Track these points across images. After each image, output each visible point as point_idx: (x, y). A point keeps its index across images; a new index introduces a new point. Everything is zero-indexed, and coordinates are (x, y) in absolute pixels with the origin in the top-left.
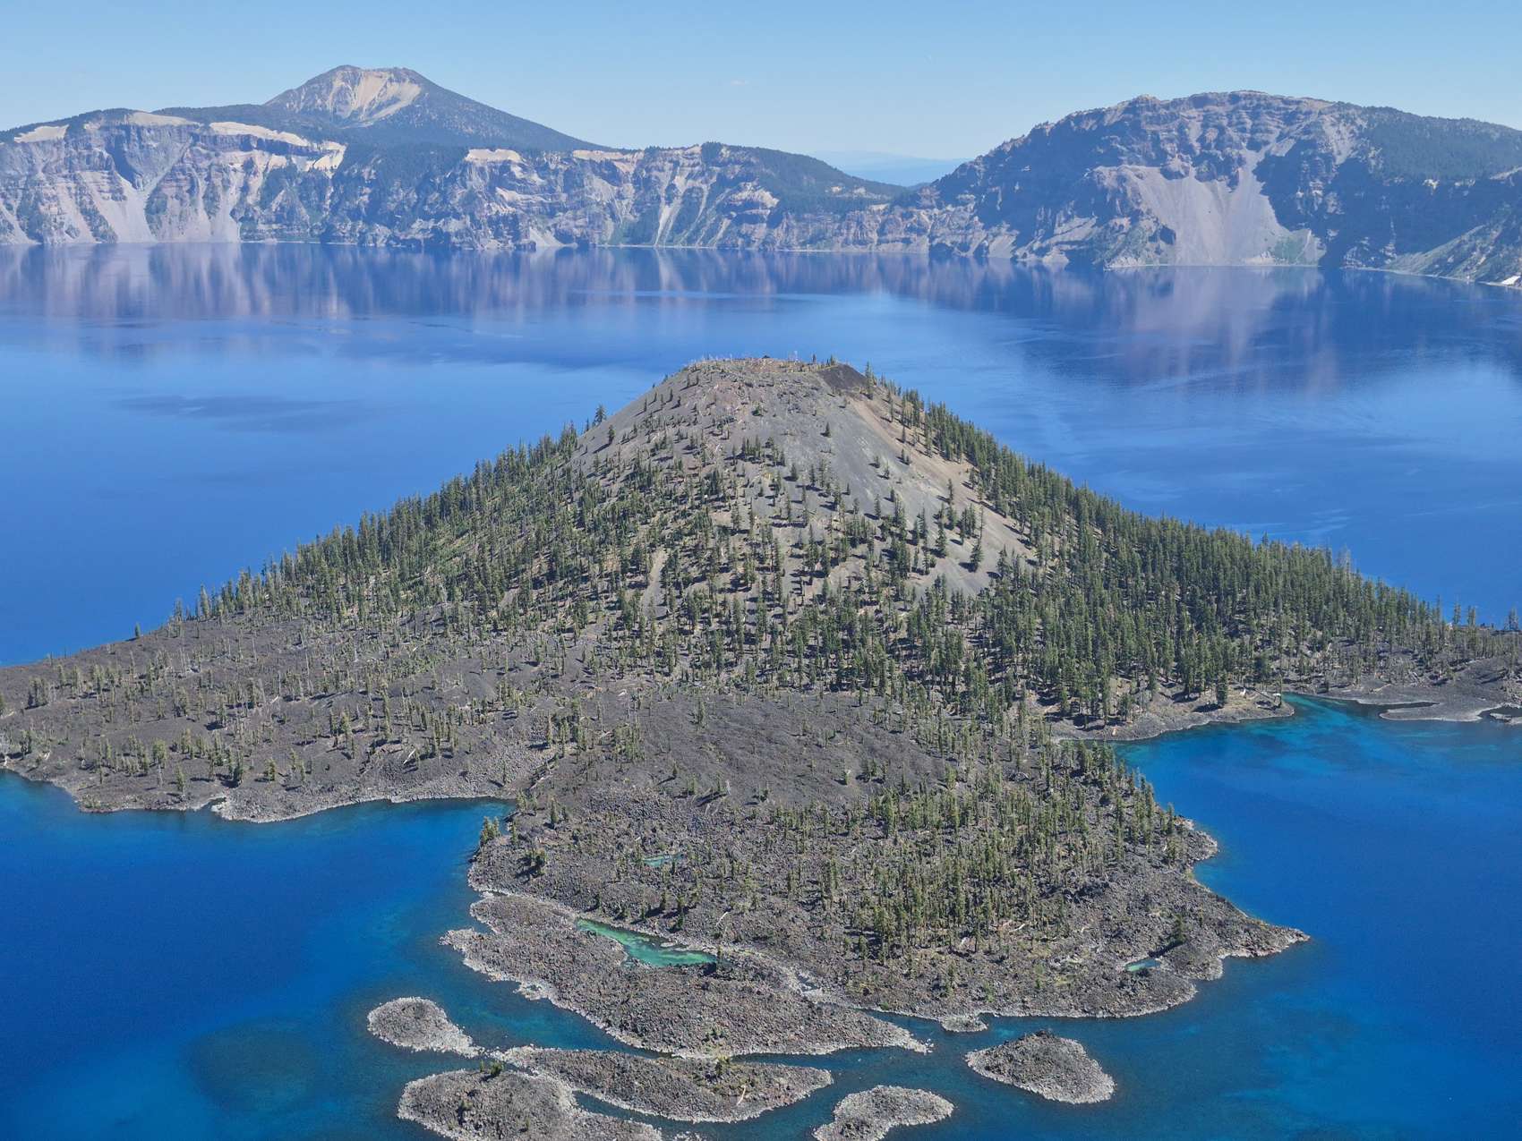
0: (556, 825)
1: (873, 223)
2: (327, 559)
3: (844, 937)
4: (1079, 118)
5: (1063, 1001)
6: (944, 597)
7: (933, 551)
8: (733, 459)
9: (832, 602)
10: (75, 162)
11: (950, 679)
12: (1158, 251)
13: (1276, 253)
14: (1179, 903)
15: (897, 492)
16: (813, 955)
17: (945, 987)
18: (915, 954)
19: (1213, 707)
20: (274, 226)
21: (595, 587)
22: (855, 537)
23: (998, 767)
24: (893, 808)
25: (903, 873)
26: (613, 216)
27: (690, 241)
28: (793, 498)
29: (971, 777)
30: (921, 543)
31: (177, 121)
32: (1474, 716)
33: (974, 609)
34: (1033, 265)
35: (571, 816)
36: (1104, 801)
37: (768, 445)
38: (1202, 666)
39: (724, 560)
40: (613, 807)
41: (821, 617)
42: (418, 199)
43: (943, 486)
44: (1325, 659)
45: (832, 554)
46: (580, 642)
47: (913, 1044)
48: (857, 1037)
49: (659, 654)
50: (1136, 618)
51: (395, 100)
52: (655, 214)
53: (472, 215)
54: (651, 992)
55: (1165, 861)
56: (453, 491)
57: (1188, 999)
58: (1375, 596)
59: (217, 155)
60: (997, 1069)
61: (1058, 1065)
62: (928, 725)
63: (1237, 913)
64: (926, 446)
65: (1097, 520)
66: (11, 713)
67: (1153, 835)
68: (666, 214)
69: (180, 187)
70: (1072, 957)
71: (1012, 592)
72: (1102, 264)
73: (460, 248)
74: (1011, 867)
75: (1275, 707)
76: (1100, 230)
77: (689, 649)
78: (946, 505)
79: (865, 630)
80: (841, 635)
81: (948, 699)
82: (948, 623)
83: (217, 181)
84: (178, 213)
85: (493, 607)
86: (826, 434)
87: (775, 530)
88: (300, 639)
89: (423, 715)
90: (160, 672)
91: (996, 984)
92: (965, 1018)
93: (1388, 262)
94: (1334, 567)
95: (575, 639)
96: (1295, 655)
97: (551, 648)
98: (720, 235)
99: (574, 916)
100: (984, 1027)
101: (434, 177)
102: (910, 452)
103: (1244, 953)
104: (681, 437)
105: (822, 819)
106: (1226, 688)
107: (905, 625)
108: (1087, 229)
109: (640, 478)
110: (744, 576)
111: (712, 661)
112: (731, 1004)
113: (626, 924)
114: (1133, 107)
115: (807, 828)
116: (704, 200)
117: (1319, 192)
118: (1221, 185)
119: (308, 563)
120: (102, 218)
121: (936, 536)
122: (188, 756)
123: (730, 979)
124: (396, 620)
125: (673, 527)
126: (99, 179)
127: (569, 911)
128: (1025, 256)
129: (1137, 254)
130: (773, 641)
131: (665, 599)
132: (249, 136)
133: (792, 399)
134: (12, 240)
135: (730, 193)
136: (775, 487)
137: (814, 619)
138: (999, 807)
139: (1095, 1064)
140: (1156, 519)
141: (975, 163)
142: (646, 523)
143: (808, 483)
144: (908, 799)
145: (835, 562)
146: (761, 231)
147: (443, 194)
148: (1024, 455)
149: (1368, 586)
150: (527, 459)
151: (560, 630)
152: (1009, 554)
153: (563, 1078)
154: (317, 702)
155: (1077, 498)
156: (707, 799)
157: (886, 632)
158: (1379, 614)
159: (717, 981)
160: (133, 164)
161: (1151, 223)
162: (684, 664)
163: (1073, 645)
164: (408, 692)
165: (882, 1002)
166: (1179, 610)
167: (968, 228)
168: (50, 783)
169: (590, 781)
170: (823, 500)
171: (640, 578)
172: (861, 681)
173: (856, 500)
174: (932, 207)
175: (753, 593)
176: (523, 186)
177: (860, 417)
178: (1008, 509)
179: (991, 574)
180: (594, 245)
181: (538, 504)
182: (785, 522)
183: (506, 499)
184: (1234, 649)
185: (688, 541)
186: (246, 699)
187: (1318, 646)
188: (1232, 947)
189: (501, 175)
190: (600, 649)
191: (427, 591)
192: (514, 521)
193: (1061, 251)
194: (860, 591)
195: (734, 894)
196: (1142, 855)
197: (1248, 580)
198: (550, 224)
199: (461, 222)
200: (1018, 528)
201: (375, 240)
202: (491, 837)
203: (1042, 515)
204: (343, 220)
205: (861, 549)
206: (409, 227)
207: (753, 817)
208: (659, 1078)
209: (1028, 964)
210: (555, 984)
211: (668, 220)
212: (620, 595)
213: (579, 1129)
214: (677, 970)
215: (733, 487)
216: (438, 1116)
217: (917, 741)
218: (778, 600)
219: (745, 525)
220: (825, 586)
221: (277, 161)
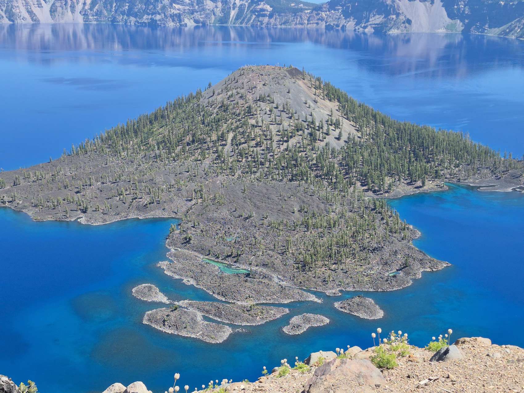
0: (195, 227)
1: (305, 17)
2: (116, 135)
3: (293, 264)
5: (367, 286)
6: (329, 149)
7: (325, 133)
8: (256, 101)
9: (290, 151)
11: (331, 178)
12: (405, 27)
13: (447, 28)
14: (407, 253)
15: (313, 113)
16: (283, 270)
17: (327, 281)
18: (317, 270)
19: (421, 187)
20: (95, 17)
21: (208, 145)
22: (298, 129)
23: (346, 208)
24: (310, 221)
25: (314, 243)
26: (214, 14)
27: (241, 23)
28: (277, 115)
29: (337, 211)
30: (321, 130)
32: (510, 190)
33: (339, 153)
34: (362, 32)
35: (200, 224)
36: (382, 219)
37: (268, 96)
38: (417, 173)
39: (253, 136)
40: (215, 221)
41: (286, 156)
42: (145, 8)
43: (329, 111)
44: (459, 170)
45: (290, 134)
46: (203, 164)
47: (316, 300)
48: (297, 297)
49: (230, 169)
50: (395, 157)
52: (229, 13)
53: (164, 14)
54: (228, 283)
55: (403, 239)
56: (159, 112)
57: (409, 285)
58: (477, 149)
60: (345, 308)
61: (365, 307)
62: (323, 193)
63: (427, 256)
64: (323, 97)
65: (382, 122)
66: (8, 187)
67: (399, 230)
68: (233, 13)
69: (62, 3)
70: (370, 271)
71: (352, 148)
72: (386, 31)
73: (160, 26)
74: (350, 241)
75: (442, 187)
76: (385, 19)
77: (241, 167)
78: (330, 117)
79: (301, 160)
80: (293, 162)
81: (330, 184)
82: (330, 158)
84: (61, 12)
85: (173, 152)
86: (288, 92)
87: (271, 127)
88: (107, 163)
89: (149, 189)
90: (59, 173)
91: (345, 280)
92: (334, 291)
93: (486, 31)
94: (464, 139)
95: (201, 163)
96: (449, 169)
97: (193, 166)
98: (252, 21)
99: (202, 257)
100: (340, 294)
102: (318, 99)
103: (429, 270)
104: (238, 93)
105: (286, 225)
106: (425, 180)
107: (315, 159)
108: (381, 19)
109: (224, 108)
110: (260, 142)
111: (249, 171)
112: (255, 287)
113: (220, 260)
115: (281, 228)
116: (246, 8)
117: (463, 6)
118: (428, 3)
119: (109, 136)
120: (34, 14)
121: (326, 128)
122: (69, 202)
123: (254, 278)
124: (140, 156)
125: (235, 125)
127: (199, 255)
128: (359, 29)
129: (398, 28)
130: (270, 164)
131: (233, 150)
133: (277, 80)
134: (3, 22)
135: (255, 6)
136: (271, 111)
137: (284, 157)
138: (347, 221)
139: (377, 307)
140: (402, 123)
142: (226, 123)
143: (282, 109)
144: (316, 218)
145: (291, 137)
146: (266, 19)
147: (154, 6)
148: (357, 100)
149: (475, 145)
150: (184, 101)
151: (197, 160)
152: (351, 134)
153: (198, 311)
154: (113, 184)
155: (375, 115)
156: (247, 218)
157: (308, 161)
158: (479, 155)
159: (250, 279)
161: (403, 17)
162: (239, 172)
163: (373, 166)
164: (144, 181)
165: (306, 286)
166: (410, 154)
167: (339, 19)
168: (22, 211)
169: (207, 212)
170: (287, 115)
171: (224, 142)
172: (300, 178)
173: (299, 116)
174: (326, 11)
175: (263, 148)
176: (182, 3)
177: (300, 86)
178: (351, 119)
179: (345, 141)
180: (207, 25)
181: (188, 116)
182: (274, 123)
183: (178, 115)
184: (428, 167)
185: (241, 130)
186: (89, 183)
187: (457, 166)
188: (424, 268)
190: (210, 167)
191: (150, 147)
192: (180, 122)
193: (372, 27)
194: (300, 147)
195: (256, 250)
196: (395, 237)
197: (434, 143)
198: (192, 17)
199: (161, 16)
200: (355, 125)
201: (130, 23)
202: (173, 231)
203: (363, 121)
204: (119, 15)
205: (300, 132)
206: (142, 17)
207: (263, 224)
208: (231, 311)
209: (355, 273)
210: (196, 280)
211: (234, 15)
212: (217, 148)
213: (204, 327)
214: (237, 275)
215: (256, 111)
216: (156, 322)
217: (319, 199)
218: (271, 150)
219: (260, 124)
220: (288, 145)
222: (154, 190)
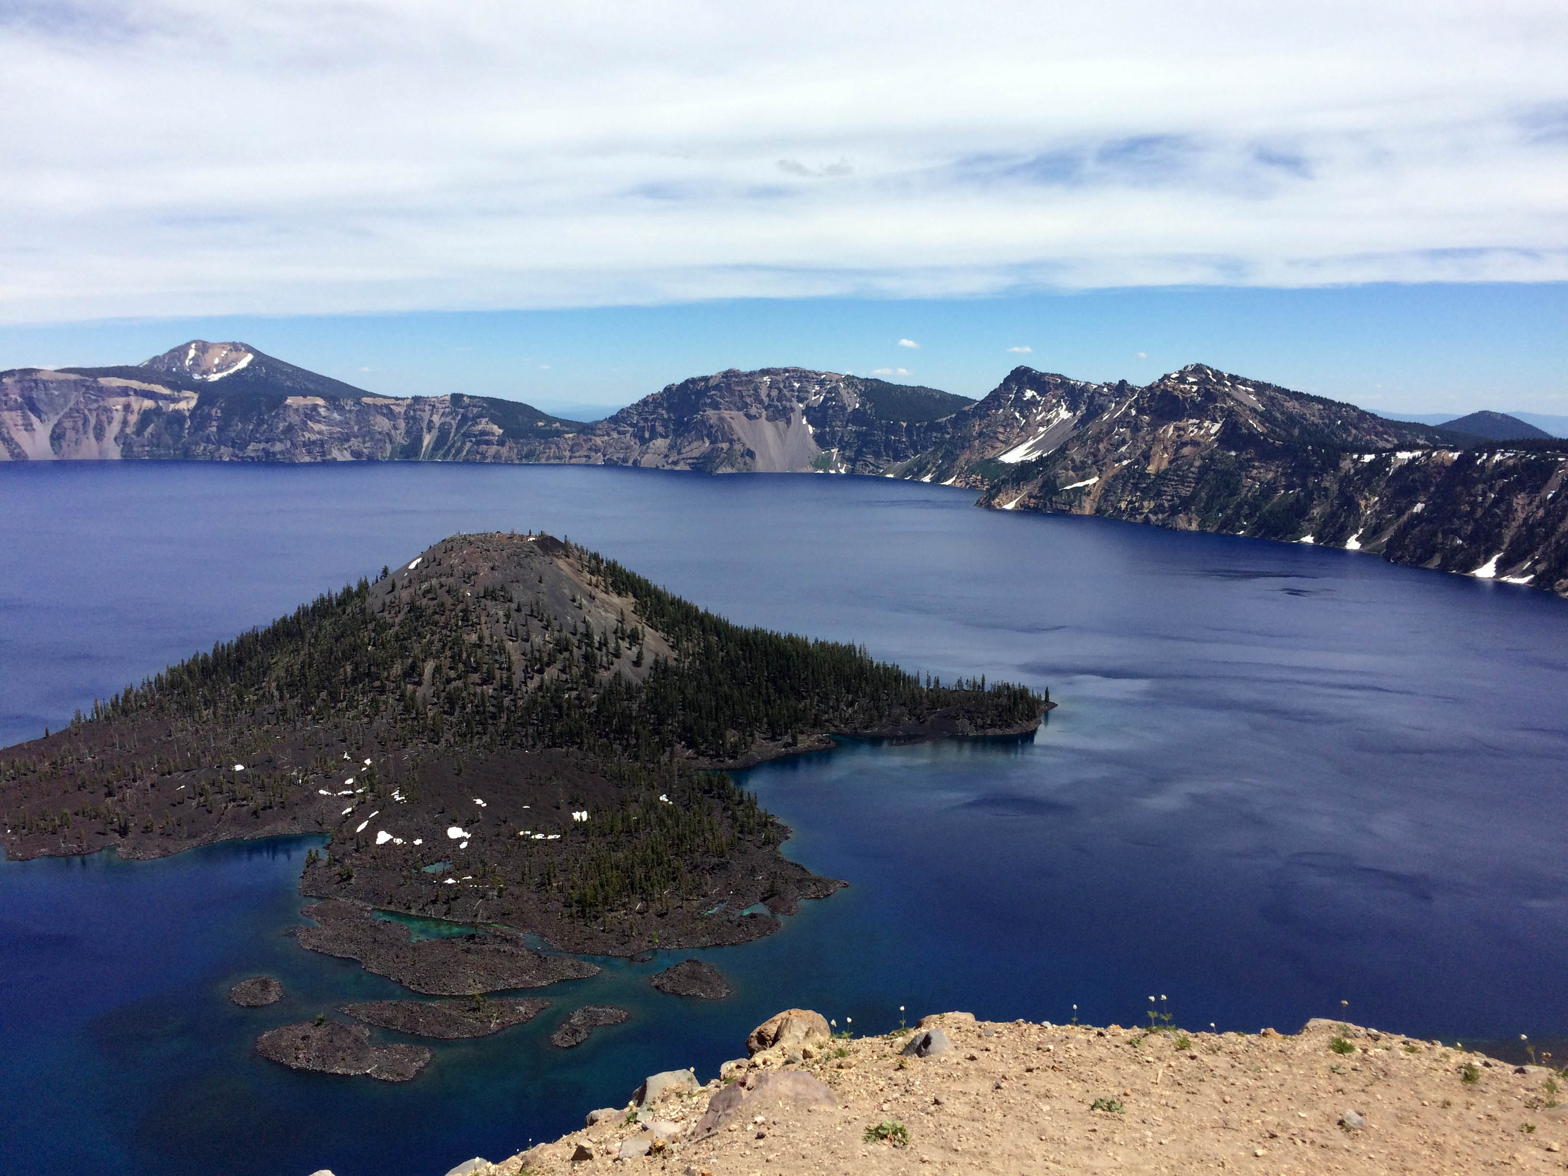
0: (360, 850)
1: (566, 446)
2: (189, 676)
3: (562, 909)
4: (693, 381)
5: (703, 939)
6: (620, 684)
7: (612, 655)
8: (478, 599)
9: (547, 690)
11: (626, 737)
12: (745, 463)
13: (815, 465)
14: (773, 870)
15: (587, 618)
16: (540, 923)
17: (628, 937)
19: (790, 745)
20: (147, 448)
22: (563, 646)
26: (391, 441)
27: (445, 456)
28: (519, 622)
30: (604, 649)
31: (73, 377)
33: (640, 691)
37: (502, 589)
38: (782, 720)
39: (474, 665)
41: (540, 699)
42: (252, 430)
43: (617, 613)
44: (855, 712)
45: (546, 659)
49: (431, 730)
51: (234, 363)
52: (420, 440)
53: (291, 440)
54: (430, 958)
55: (764, 844)
59: (104, 400)
60: (663, 986)
61: (702, 982)
62: (613, 768)
63: (809, 874)
64: (605, 587)
65: (715, 630)
67: (755, 828)
68: (427, 439)
69: (76, 422)
71: (663, 679)
73: (283, 462)
75: (826, 743)
76: (710, 450)
77: (451, 726)
78: (620, 625)
79: (570, 707)
80: (554, 711)
81: (625, 750)
82: (622, 700)
83: (104, 418)
84: (74, 440)
85: (313, 703)
86: (540, 582)
87: (508, 643)
88: (170, 732)
89: (262, 780)
90: (65, 760)
91: (661, 933)
93: (881, 470)
95: (370, 722)
96: (836, 711)
97: (355, 729)
98: (464, 453)
101: (263, 415)
102: (596, 592)
104: (442, 586)
106: (797, 733)
107: (596, 703)
108: (703, 449)
109: (415, 612)
110: (488, 675)
111: (467, 732)
112: (486, 961)
113: (413, 912)
114: (729, 375)
116: (453, 431)
117: (837, 430)
118: (781, 424)
119: (175, 678)
121: (614, 645)
122: (88, 818)
123: (484, 944)
124: (241, 715)
125: (438, 645)
126: (14, 417)
128: (663, 467)
129: (732, 465)
130: (508, 718)
131: (434, 693)
132: (127, 387)
133: (517, 559)
135: (471, 426)
136: (508, 616)
137: (535, 702)
140: (751, 628)
141: (630, 408)
142: (420, 643)
143: (529, 613)
145: (548, 665)
146: (493, 449)
147: (269, 425)
148: (668, 590)
149: (877, 667)
150: (335, 602)
152: (661, 655)
155: (702, 617)
157: (583, 708)
159: (475, 946)
160: (41, 406)
161: (740, 445)
162: (448, 736)
163: (703, 711)
167: (627, 448)
170: (540, 623)
171: (416, 680)
172: (568, 741)
173: (561, 625)
174: (603, 435)
175: (494, 686)
176: (327, 421)
177: (562, 570)
178: (659, 626)
179: (650, 668)
182: (514, 639)
184: (801, 709)
185: (449, 654)
187: (851, 704)
188: (806, 895)
189: (311, 413)
190: (389, 729)
191: (264, 695)
193: (686, 464)
194: (566, 681)
195: (485, 887)
196: (749, 841)
197: (807, 666)
198: (346, 446)
199: (284, 444)
200: (666, 638)
203: (681, 630)
204: (198, 443)
205: (566, 655)
207: (498, 835)
211: (429, 443)
212: (403, 691)
213: (381, 1055)
215: (479, 617)
218: (511, 690)
219: (487, 641)
220: (542, 679)
221: (148, 404)
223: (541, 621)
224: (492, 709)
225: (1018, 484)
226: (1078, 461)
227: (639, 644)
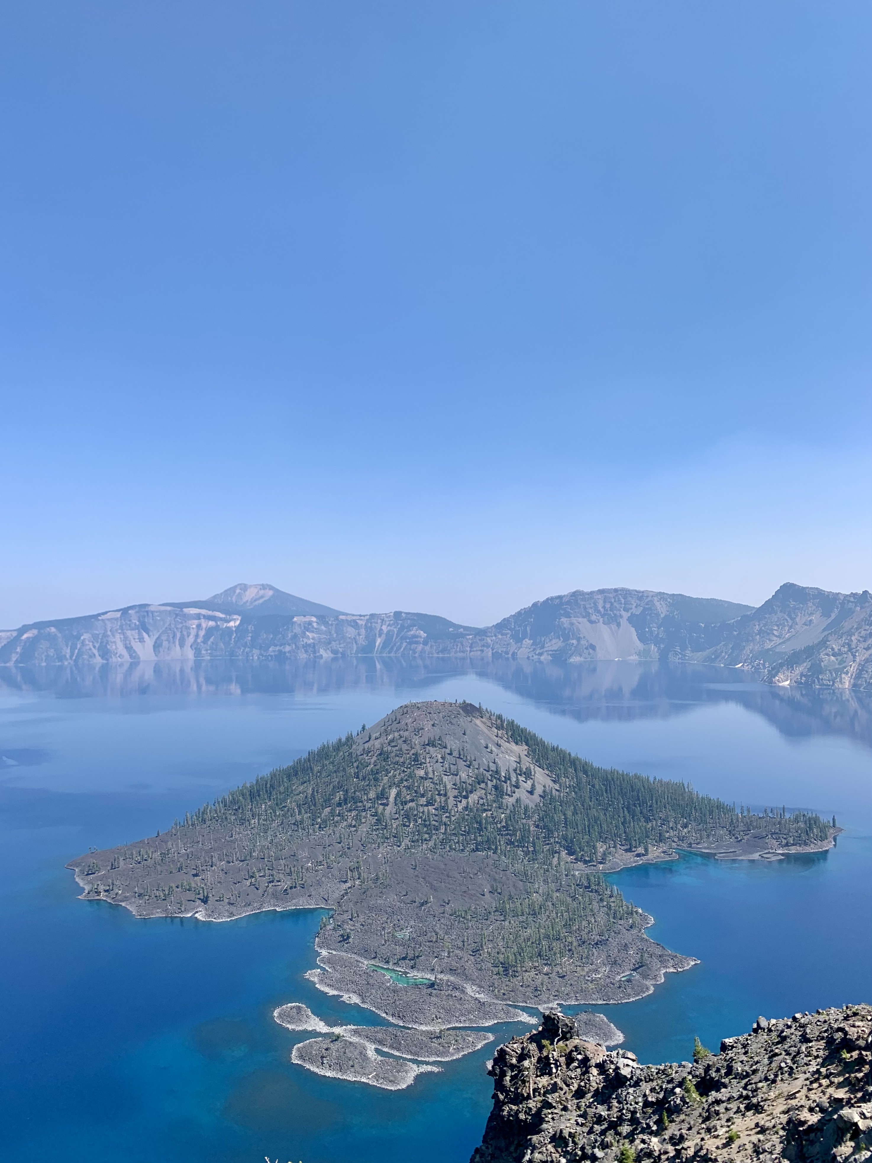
0: (354, 919)
3: (492, 968)
4: (552, 599)
5: (594, 996)
6: (520, 807)
7: (514, 786)
8: (424, 746)
9: (471, 810)
10: (124, 627)
11: (526, 845)
12: (589, 654)
13: (639, 655)
14: (640, 947)
15: (496, 760)
16: (477, 977)
17: (540, 991)
18: (525, 975)
19: (643, 855)
20: (209, 652)
21: (365, 806)
22: (480, 780)
24: (507, 906)
27: (389, 652)
28: (451, 763)
29: (541, 890)
30: (508, 782)
31: (168, 608)
33: (534, 812)
34: (537, 660)
35: (360, 914)
36: (601, 900)
37: (439, 739)
38: (636, 836)
39: (422, 792)
40: (379, 910)
41: (466, 817)
42: (272, 638)
43: (516, 757)
44: (689, 832)
45: (470, 788)
46: (359, 832)
47: (528, 1019)
48: (502, 1017)
49: (395, 837)
50: (605, 815)
51: (262, 597)
52: (374, 641)
53: (295, 644)
54: (405, 998)
56: (298, 764)
57: (650, 993)
58: (706, 802)
59: (186, 622)
61: (596, 1027)
62: (518, 867)
63: (667, 951)
64: (507, 738)
65: (584, 770)
66: (103, 872)
67: (625, 915)
68: (379, 641)
69: (169, 636)
70: (595, 975)
71: (550, 804)
73: (290, 658)
75: (670, 855)
76: (564, 645)
77: (408, 834)
78: (518, 765)
79: (487, 823)
80: (476, 826)
81: (527, 853)
82: (523, 819)
83: (185, 633)
84: (167, 647)
85: (319, 817)
86: (464, 734)
87: (445, 778)
88: (232, 834)
89: (290, 868)
90: (170, 851)
91: (563, 989)
92: (550, 1005)
93: (687, 658)
94: (687, 789)
95: (356, 831)
96: (676, 830)
97: (347, 836)
98: (402, 649)
99: (365, 962)
101: (279, 629)
102: (501, 742)
103: (672, 970)
104: (400, 737)
105: (475, 913)
106: (647, 846)
107: (504, 820)
108: (559, 644)
109: (383, 755)
110: (431, 799)
111: (419, 839)
112: (443, 1002)
113: (390, 966)
114: (576, 594)
115: (469, 917)
116: (395, 635)
117: (655, 629)
118: (613, 626)
119: (234, 799)
120: (134, 650)
121: (515, 779)
122: (185, 890)
123: (441, 990)
124: (275, 825)
125: (398, 777)
126: (134, 634)
127: (363, 960)
128: (533, 656)
129: (581, 655)
130: (446, 829)
131: (396, 811)
132: (199, 614)
133: (448, 718)
134: (95, 661)
135: (406, 632)
136: (443, 758)
137: (463, 818)
138: (555, 905)
139: (613, 1026)
140: (609, 770)
142: (387, 776)
143: (458, 756)
144: (513, 902)
145: (471, 792)
146: (419, 647)
147: (283, 635)
148: (549, 742)
149: (703, 797)
150: (332, 749)
151: (350, 827)
152: (547, 787)
153: (368, 1041)
154: (242, 863)
155: (574, 761)
157: (496, 823)
158: (709, 811)
159: (435, 992)
160: (149, 627)
161: (585, 642)
162: (407, 841)
163: (579, 828)
164: (283, 858)
165: (512, 999)
166: (623, 811)
168: (121, 905)
169: (368, 898)
170: (465, 764)
171: (385, 801)
172: (486, 847)
173: (479, 764)
174: (492, 636)
175: (435, 806)
176: (318, 631)
177: (478, 726)
178: (545, 766)
179: (540, 796)
181: (338, 769)
182: (448, 774)
183: (323, 767)
184: (649, 828)
185: (406, 784)
186: (210, 863)
187: (685, 826)
188: (666, 967)
189: (308, 627)
190: (368, 835)
191: (288, 811)
192: (327, 777)
193: (548, 655)
194: (483, 804)
195: (438, 950)
196: (621, 925)
197: (652, 797)
198: (329, 647)
199: (291, 647)
200: (550, 775)
201: (253, 656)
202: (325, 926)
203: (560, 769)
204: (239, 648)
205: (483, 785)
206: (268, 649)
208: (413, 1040)
209: (576, 979)
210: (360, 995)
211: (380, 644)
212: (376, 809)
213: (378, 1066)
214: (416, 987)
215: (425, 758)
216: (312, 1061)
217: (515, 875)
218: (447, 810)
219: (431, 776)
220: (468, 803)
221: (211, 623)
222: (296, 869)
223: (465, 761)
224: (434, 823)
225: (792, 667)
226: (836, 650)
227: (532, 779)
